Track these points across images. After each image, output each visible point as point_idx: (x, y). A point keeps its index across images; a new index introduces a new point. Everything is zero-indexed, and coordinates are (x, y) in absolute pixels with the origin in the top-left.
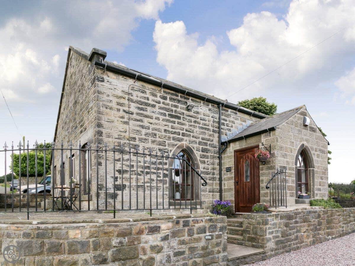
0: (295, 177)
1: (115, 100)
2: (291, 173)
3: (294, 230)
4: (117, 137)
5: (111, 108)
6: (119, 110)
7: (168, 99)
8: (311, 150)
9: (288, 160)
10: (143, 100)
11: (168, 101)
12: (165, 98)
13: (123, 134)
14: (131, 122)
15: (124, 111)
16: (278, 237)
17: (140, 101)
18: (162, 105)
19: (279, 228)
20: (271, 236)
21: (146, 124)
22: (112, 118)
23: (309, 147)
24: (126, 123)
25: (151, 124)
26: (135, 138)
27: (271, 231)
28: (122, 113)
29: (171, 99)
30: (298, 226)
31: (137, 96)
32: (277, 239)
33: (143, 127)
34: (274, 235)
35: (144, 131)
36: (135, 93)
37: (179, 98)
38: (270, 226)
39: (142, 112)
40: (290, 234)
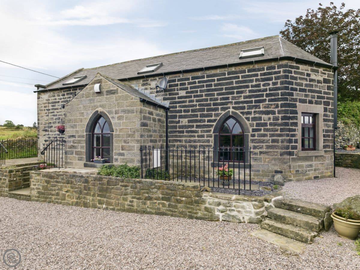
0: (84, 143)
1: (43, 105)
2: (80, 140)
3: (55, 188)
4: (44, 124)
5: (42, 110)
6: (45, 110)
7: (66, 95)
8: (108, 114)
9: (77, 129)
10: (54, 101)
11: (66, 96)
12: (64, 95)
13: (46, 122)
14: (50, 114)
15: (47, 110)
16: (39, 189)
17: (53, 102)
18: (63, 100)
19: (41, 183)
20: (35, 187)
21: (56, 113)
22: (43, 115)
23: (106, 112)
24: (48, 116)
25: (58, 112)
26: (51, 123)
27: (34, 183)
28: (46, 111)
29: (67, 94)
30: (59, 185)
31: (52, 99)
32: (39, 190)
33: (54, 115)
34: (37, 187)
35: (55, 117)
36: (50, 99)
37: (72, 91)
38: (33, 180)
39: (54, 107)
40: (51, 190)
